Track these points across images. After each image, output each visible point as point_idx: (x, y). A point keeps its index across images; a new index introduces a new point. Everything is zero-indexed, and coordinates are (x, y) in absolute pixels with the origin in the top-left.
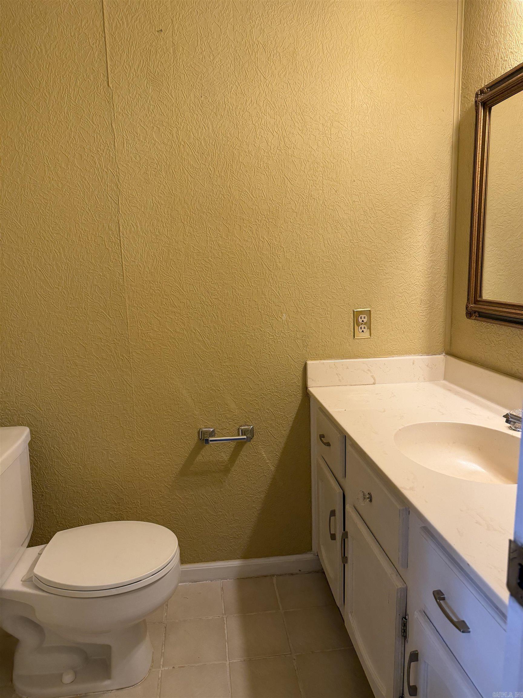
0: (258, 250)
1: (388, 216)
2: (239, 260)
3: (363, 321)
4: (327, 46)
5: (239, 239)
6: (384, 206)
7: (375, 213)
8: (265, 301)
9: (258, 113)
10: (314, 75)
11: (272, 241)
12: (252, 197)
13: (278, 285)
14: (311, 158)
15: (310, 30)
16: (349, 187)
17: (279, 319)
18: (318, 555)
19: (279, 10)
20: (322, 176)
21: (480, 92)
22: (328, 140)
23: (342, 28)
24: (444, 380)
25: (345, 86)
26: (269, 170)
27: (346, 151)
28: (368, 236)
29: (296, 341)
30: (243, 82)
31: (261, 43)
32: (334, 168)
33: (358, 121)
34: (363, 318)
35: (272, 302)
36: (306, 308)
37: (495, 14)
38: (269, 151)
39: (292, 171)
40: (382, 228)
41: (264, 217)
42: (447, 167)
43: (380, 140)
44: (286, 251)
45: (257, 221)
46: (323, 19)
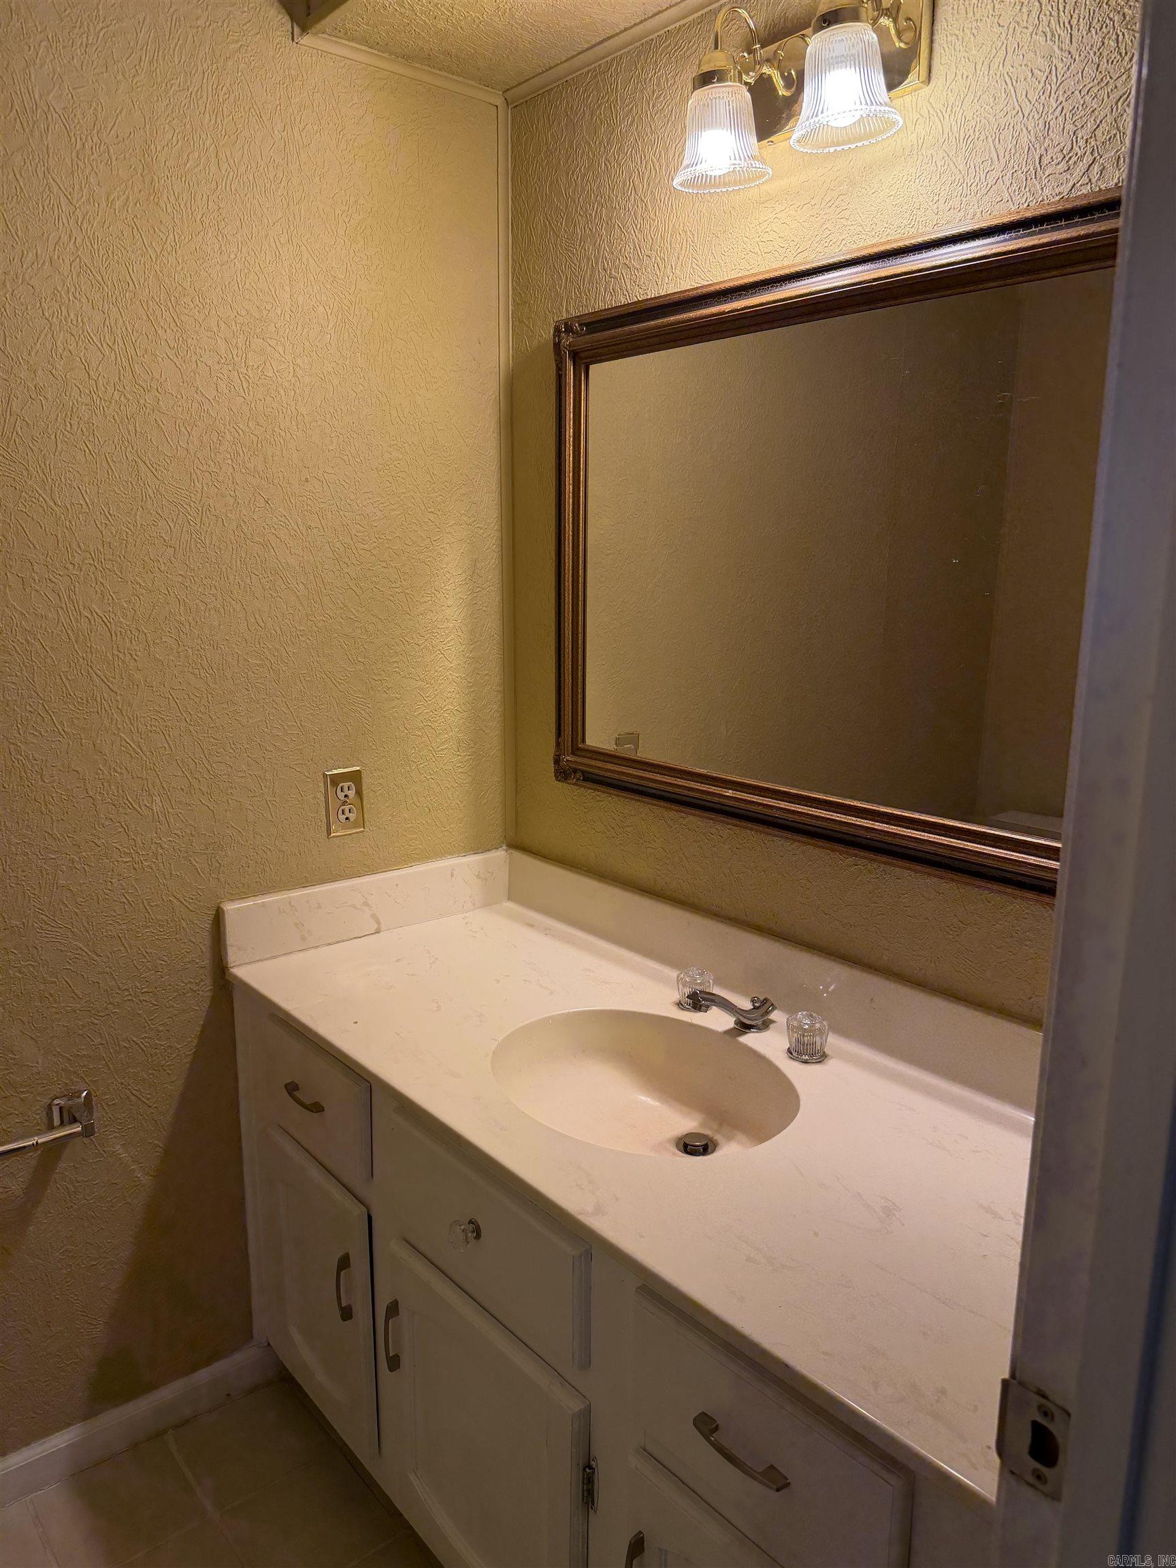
0: (76, 641)
1: (384, 564)
2: (24, 668)
3: (346, 796)
4: (228, 155)
5: (22, 614)
6: (375, 540)
7: (357, 556)
8: (102, 769)
9: (56, 292)
10: (199, 217)
11: (112, 616)
12: (54, 506)
13: (135, 725)
14: (202, 417)
15: (183, 104)
16: (297, 493)
17: (145, 812)
18: (269, 1344)
19: (102, 34)
20: (230, 462)
21: (565, 328)
22: (242, 379)
23: (261, 118)
24: (508, 900)
25: (274, 255)
26: (97, 439)
27: (285, 410)
28: (346, 606)
29: (191, 859)
30: (10, 203)
31: (54, 109)
32: (259, 445)
33: (307, 343)
34: (346, 789)
35: (121, 769)
36: (212, 777)
37: (585, 175)
38: (92, 392)
39: (157, 447)
40: (374, 589)
41: (89, 556)
42: (492, 464)
43: (358, 391)
44: (152, 642)
45: (71, 567)
46: (215, 86)
